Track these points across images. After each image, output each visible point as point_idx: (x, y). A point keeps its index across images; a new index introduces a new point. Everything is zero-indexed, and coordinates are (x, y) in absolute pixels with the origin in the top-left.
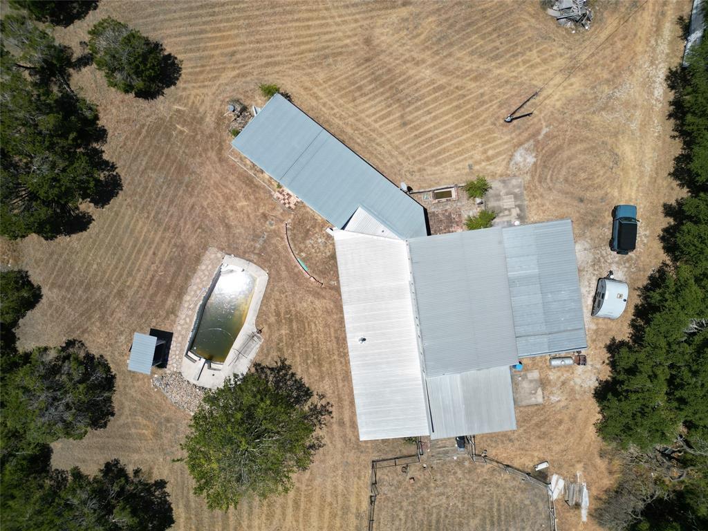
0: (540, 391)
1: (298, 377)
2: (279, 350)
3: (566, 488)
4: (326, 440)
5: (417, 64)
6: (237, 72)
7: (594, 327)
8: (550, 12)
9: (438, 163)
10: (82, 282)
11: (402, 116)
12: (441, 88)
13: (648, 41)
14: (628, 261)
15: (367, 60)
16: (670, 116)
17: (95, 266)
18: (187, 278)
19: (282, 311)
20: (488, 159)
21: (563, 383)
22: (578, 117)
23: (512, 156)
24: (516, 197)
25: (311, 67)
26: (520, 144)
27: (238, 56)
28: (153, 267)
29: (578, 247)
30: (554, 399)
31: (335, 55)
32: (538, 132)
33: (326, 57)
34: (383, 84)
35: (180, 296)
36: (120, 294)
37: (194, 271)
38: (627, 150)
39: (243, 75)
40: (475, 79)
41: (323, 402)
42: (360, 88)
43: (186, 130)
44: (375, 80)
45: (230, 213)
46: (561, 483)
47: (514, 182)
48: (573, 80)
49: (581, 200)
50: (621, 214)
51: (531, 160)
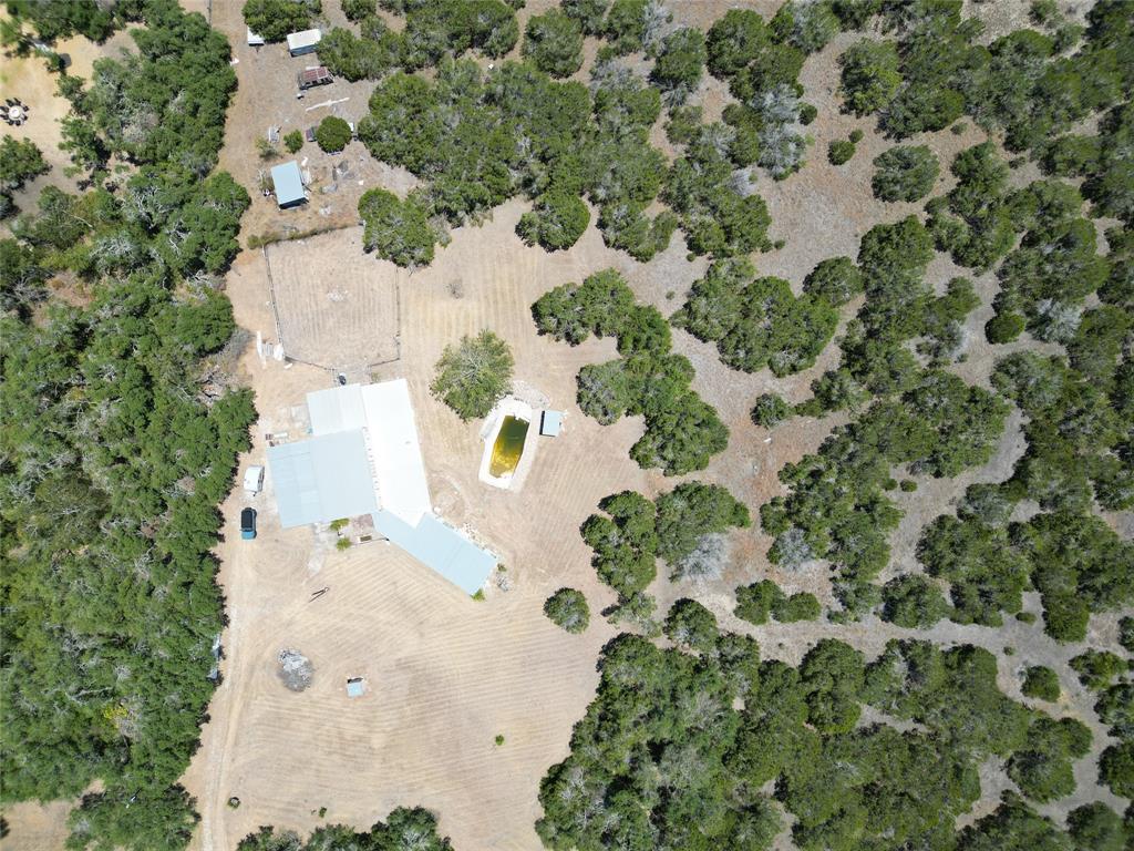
0: (294, 414)
1: (454, 411)
2: (467, 429)
3: (272, 352)
4: (433, 370)
5: (388, 623)
6: (508, 610)
7: (262, 459)
8: (306, 659)
9: (371, 559)
10: (603, 463)
11: (397, 587)
12: (372, 608)
13: (243, 644)
14: (244, 504)
15: (421, 623)
16: (225, 598)
17: (595, 475)
18: (532, 471)
19: (468, 455)
20: (338, 564)
21: (279, 421)
22: (283, 594)
23: (323, 566)
24: (318, 540)
25: (458, 616)
26: (318, 574)
27: (507, 620)
28: (556, 476)
29: (276, 511)
30: (284, 410)
31: (443, 625)
32: (307, 582)
33: (448, 624)
34: (410, 608)
35: (537, 459)
36: (577, 458)
37: (528, 477)
38: (251, 574)
39: (502, 608)
40: (351, 614)
41: (436, 396)
42: (425, 604)
43: (539, 570)
44: (414, 611)
45: (506, 517)
46: (275, 355)
47: (320, 550)
48: (289, 617)
49: (277, 541)
50: (252, 533)
51: (311, 565)
